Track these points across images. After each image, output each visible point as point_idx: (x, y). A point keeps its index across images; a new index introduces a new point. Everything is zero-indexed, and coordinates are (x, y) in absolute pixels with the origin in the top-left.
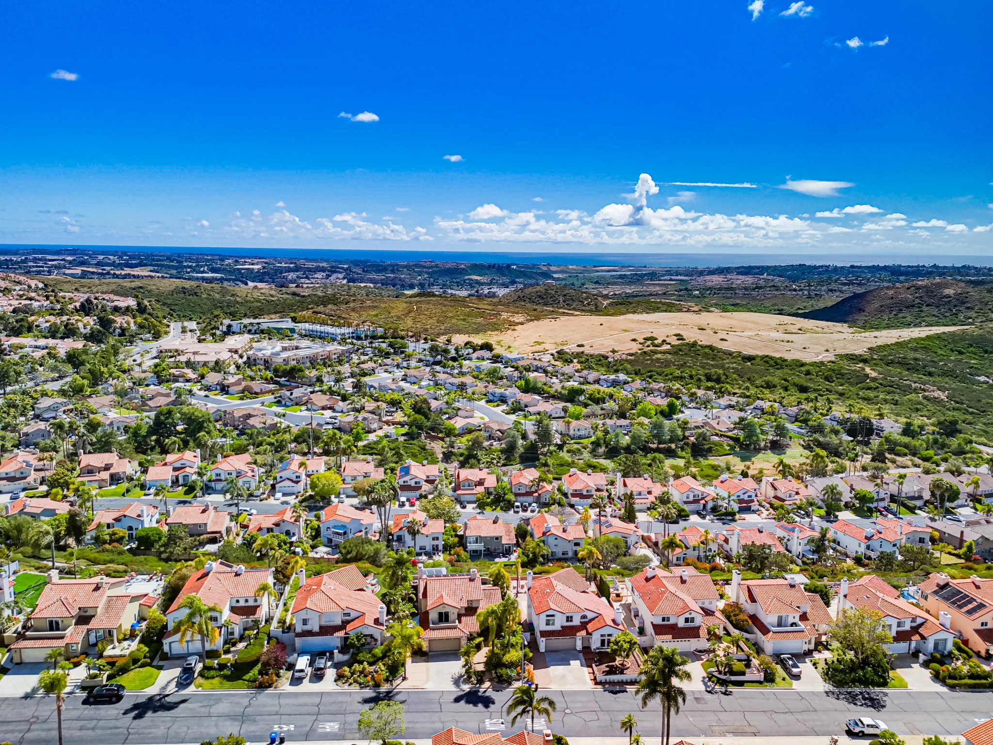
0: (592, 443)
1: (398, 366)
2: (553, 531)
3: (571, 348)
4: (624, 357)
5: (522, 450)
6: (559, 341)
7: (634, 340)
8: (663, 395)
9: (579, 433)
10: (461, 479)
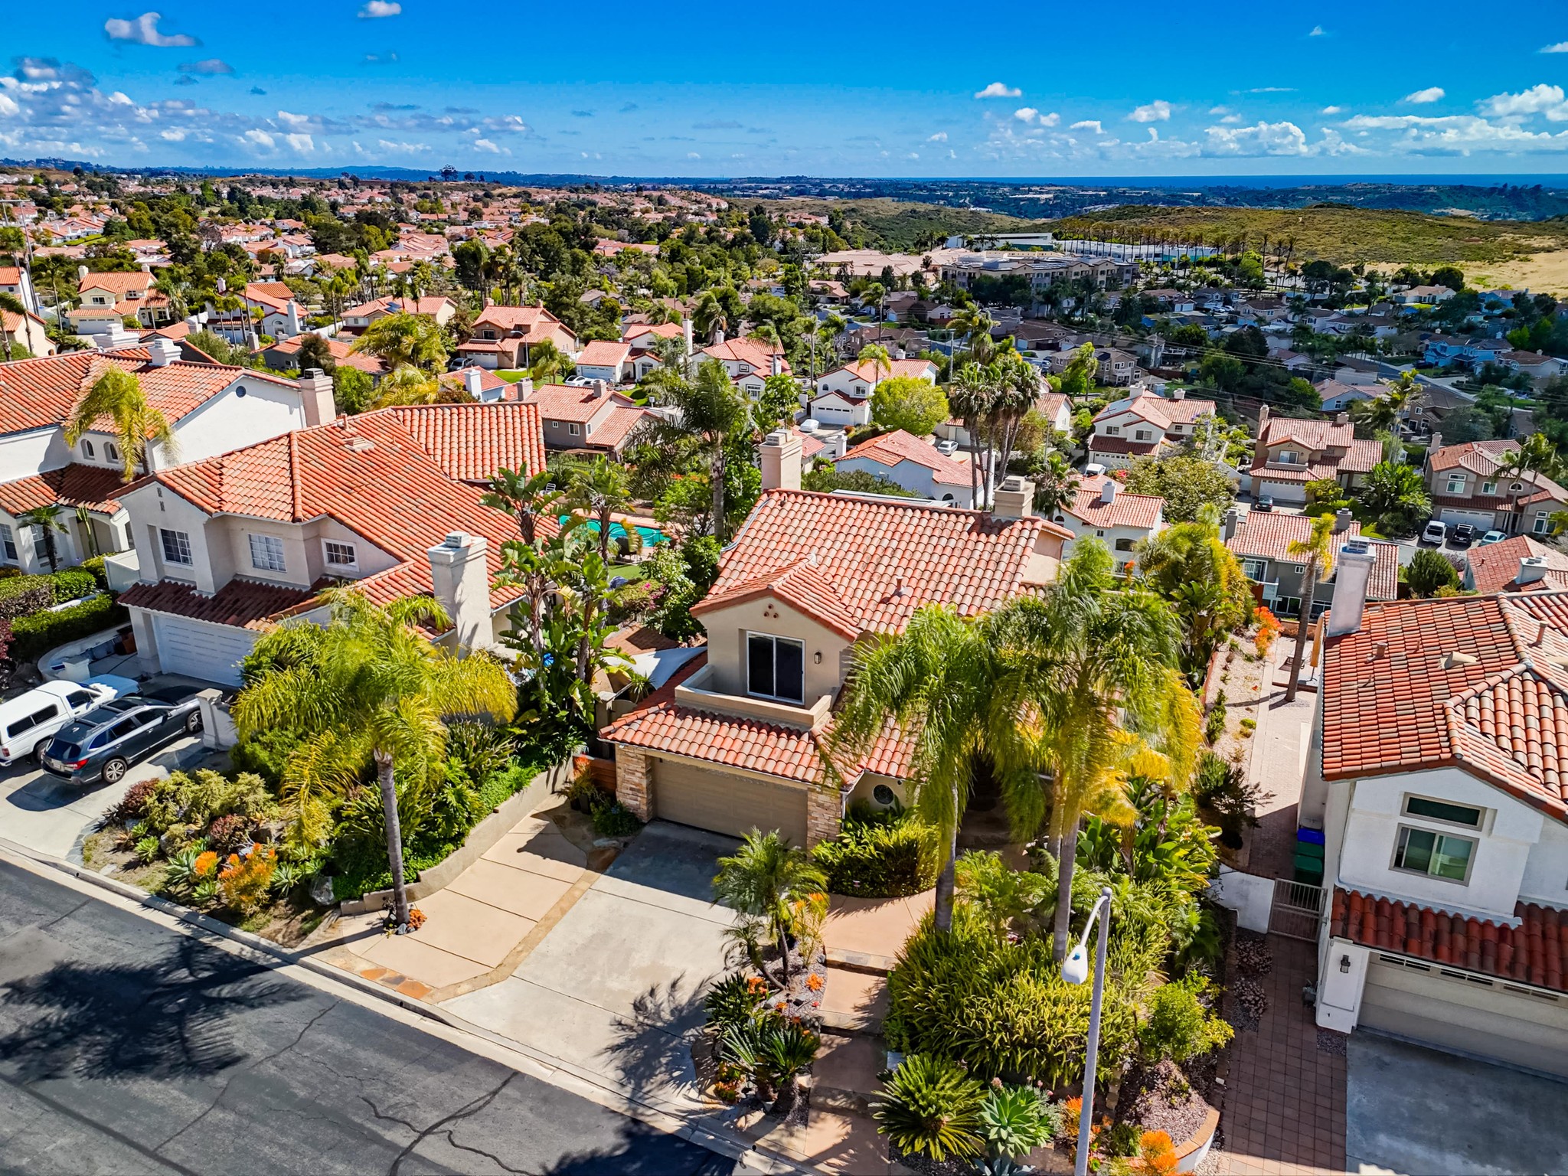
10: (1270, 441)
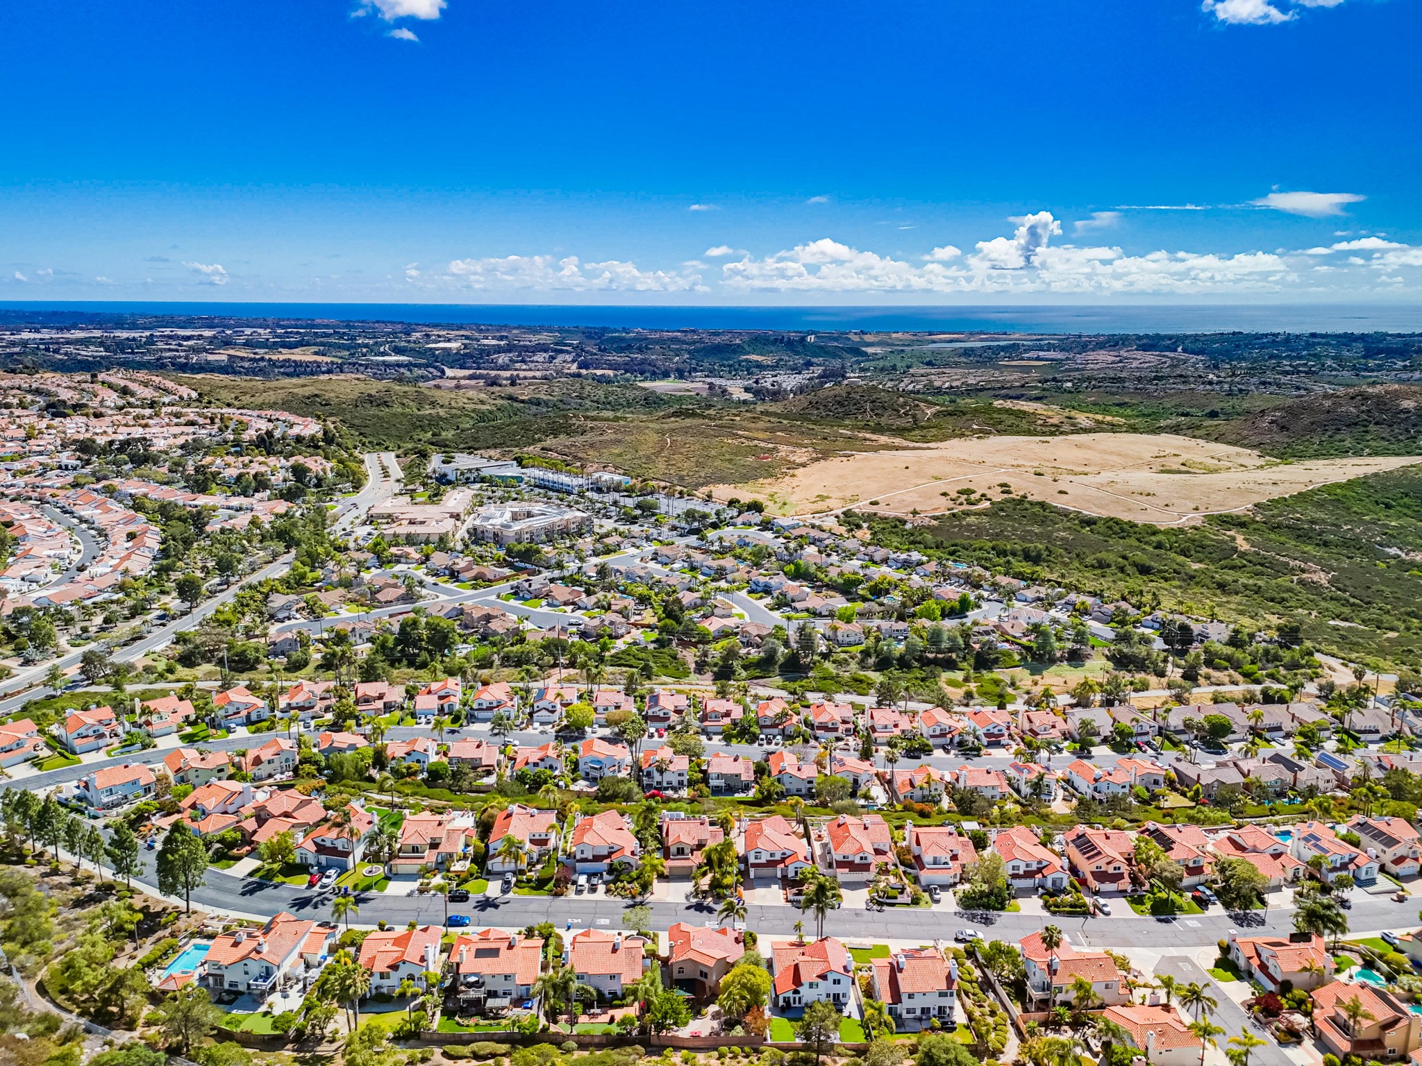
0: (861, 652)
1: (648, 539)
2: (789, 770)
3: (861, 507)
4: (926, 522)
5: (782, 660)
6: (848, 494)
7: (944, 494)
8: (962, 581)
9: (848, 640)
10: (708, 710)
